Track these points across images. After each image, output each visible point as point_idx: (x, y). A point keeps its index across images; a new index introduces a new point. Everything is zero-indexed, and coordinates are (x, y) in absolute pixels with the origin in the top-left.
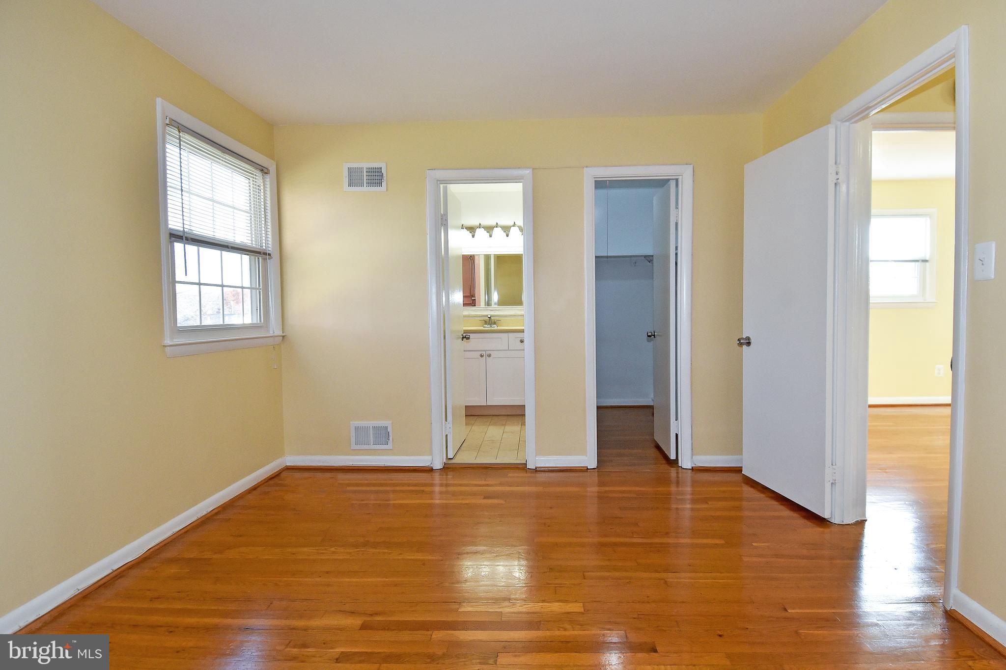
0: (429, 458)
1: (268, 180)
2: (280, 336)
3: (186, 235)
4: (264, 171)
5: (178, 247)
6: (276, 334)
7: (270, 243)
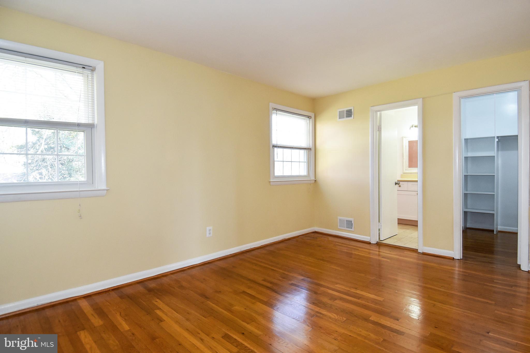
0: (369, 238)
1: (311, 121)
2: (314, 180)
3: (278, 145)
4: (309, 117)
5: (276, 149)
6: (312, 179)
7: (311, 146)
